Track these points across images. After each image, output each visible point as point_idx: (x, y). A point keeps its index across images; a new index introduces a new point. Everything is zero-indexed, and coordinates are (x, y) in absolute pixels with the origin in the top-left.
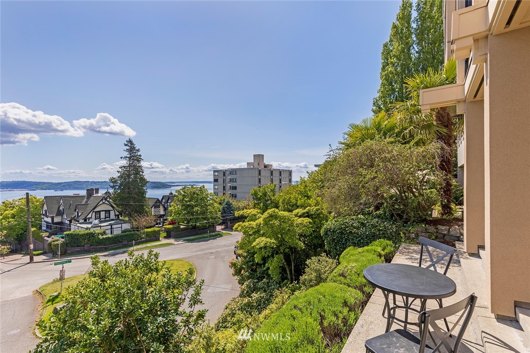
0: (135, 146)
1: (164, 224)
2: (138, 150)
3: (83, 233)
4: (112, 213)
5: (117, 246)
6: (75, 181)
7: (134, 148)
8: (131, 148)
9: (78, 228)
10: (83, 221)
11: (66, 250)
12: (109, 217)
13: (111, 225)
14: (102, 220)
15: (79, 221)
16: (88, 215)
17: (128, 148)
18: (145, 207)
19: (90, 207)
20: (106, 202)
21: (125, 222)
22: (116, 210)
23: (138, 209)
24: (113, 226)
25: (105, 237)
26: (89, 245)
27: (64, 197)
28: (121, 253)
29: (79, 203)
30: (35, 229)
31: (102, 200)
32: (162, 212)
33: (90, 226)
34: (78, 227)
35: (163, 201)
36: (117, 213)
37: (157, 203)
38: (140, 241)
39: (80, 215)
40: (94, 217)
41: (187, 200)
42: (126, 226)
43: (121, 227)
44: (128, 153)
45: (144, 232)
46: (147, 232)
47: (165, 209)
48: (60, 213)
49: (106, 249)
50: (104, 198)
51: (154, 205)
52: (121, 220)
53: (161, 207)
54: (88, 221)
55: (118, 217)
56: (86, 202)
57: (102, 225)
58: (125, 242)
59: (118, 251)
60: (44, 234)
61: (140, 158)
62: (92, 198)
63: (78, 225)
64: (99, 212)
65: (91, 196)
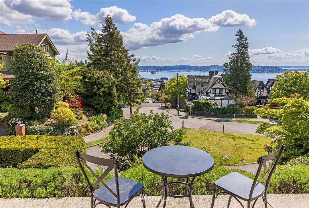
0: (244, 35)
1: (266, 105)
2: (246, 39)
3: (203, 102)
4: (224, 90)
5: (223, 116)
6: (211, 66)
7: (243, 36)
8: (240, 37)
9: (202, 99)
10: (206, 94)
11: (194, 112)
12: (222, 93)
13: (221, 99)
14: (217, 95)
15: (203, 94)
16: (209, 90)
17: (238, 37)
18: (248, 88)
19: (210, 85)
20: (220, 82)
21: (232, 98)
22: (227, 88)
23: (242, 89)
24: (223, 101)
25: (216, 107)
26: (206, 111)
27: (197, 76)
28: (224, 121)
29: (204, 82)
30: (183, 96)
31: (218, 80)
32: (265, 94)
33: (208, 98)
34: (202, 97)
35: (268, 84)
36: (227, 91)
37: (261, 86)
38: (240, 115)
39: (204, 90)
40: (212, 92)
41: (288, 84)
42: (232, 102)
43: (228, 102)
44: (238, 42)
45: (245, 109)
46: (247, 109)
47: (268, 91)
48: (194, 87)
49: (216, 116)
50: (219, 78)
51: (258, 87)
52: (230, 97)
53: (265, 89)
54: (208, 94)
55: (228, 94)
56: (209, 81)
57: (216, 98)
58: (229, 114)
59: (223, 119)
60: (186, 100)
61: (247, 46)
62: (212, 78)
63: (202, 96)
64: (216, 89)
65: (212, 76)
